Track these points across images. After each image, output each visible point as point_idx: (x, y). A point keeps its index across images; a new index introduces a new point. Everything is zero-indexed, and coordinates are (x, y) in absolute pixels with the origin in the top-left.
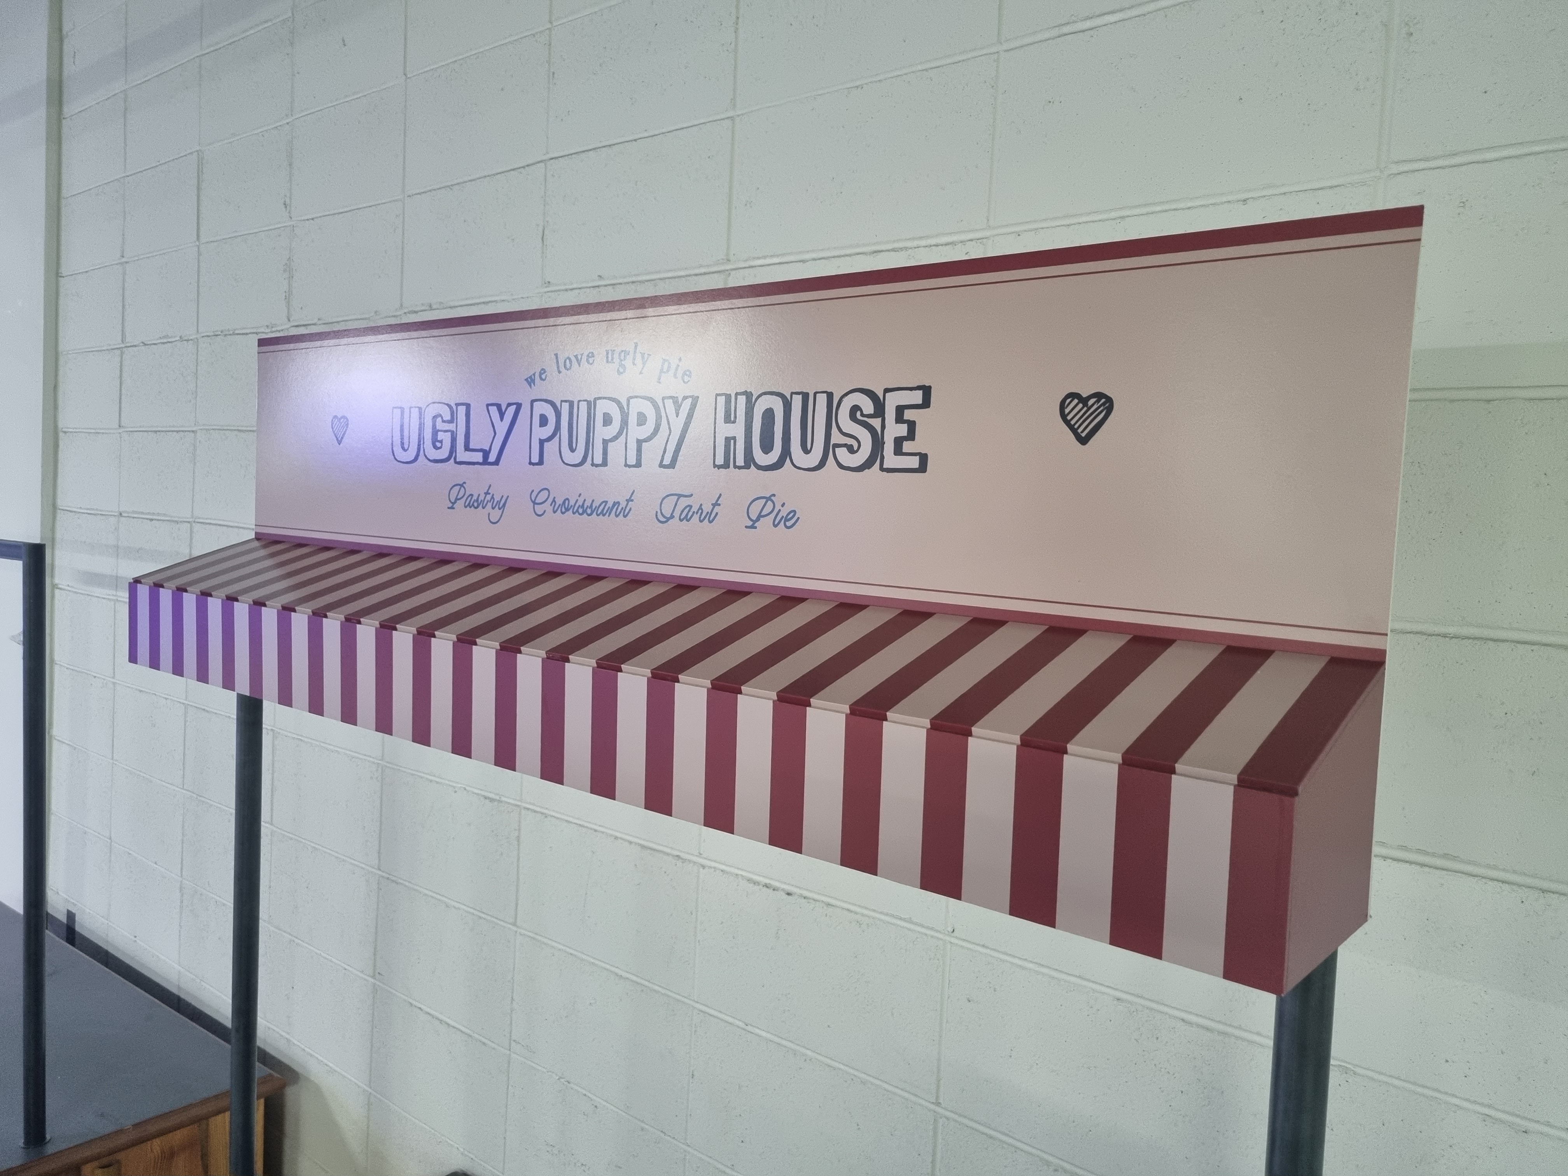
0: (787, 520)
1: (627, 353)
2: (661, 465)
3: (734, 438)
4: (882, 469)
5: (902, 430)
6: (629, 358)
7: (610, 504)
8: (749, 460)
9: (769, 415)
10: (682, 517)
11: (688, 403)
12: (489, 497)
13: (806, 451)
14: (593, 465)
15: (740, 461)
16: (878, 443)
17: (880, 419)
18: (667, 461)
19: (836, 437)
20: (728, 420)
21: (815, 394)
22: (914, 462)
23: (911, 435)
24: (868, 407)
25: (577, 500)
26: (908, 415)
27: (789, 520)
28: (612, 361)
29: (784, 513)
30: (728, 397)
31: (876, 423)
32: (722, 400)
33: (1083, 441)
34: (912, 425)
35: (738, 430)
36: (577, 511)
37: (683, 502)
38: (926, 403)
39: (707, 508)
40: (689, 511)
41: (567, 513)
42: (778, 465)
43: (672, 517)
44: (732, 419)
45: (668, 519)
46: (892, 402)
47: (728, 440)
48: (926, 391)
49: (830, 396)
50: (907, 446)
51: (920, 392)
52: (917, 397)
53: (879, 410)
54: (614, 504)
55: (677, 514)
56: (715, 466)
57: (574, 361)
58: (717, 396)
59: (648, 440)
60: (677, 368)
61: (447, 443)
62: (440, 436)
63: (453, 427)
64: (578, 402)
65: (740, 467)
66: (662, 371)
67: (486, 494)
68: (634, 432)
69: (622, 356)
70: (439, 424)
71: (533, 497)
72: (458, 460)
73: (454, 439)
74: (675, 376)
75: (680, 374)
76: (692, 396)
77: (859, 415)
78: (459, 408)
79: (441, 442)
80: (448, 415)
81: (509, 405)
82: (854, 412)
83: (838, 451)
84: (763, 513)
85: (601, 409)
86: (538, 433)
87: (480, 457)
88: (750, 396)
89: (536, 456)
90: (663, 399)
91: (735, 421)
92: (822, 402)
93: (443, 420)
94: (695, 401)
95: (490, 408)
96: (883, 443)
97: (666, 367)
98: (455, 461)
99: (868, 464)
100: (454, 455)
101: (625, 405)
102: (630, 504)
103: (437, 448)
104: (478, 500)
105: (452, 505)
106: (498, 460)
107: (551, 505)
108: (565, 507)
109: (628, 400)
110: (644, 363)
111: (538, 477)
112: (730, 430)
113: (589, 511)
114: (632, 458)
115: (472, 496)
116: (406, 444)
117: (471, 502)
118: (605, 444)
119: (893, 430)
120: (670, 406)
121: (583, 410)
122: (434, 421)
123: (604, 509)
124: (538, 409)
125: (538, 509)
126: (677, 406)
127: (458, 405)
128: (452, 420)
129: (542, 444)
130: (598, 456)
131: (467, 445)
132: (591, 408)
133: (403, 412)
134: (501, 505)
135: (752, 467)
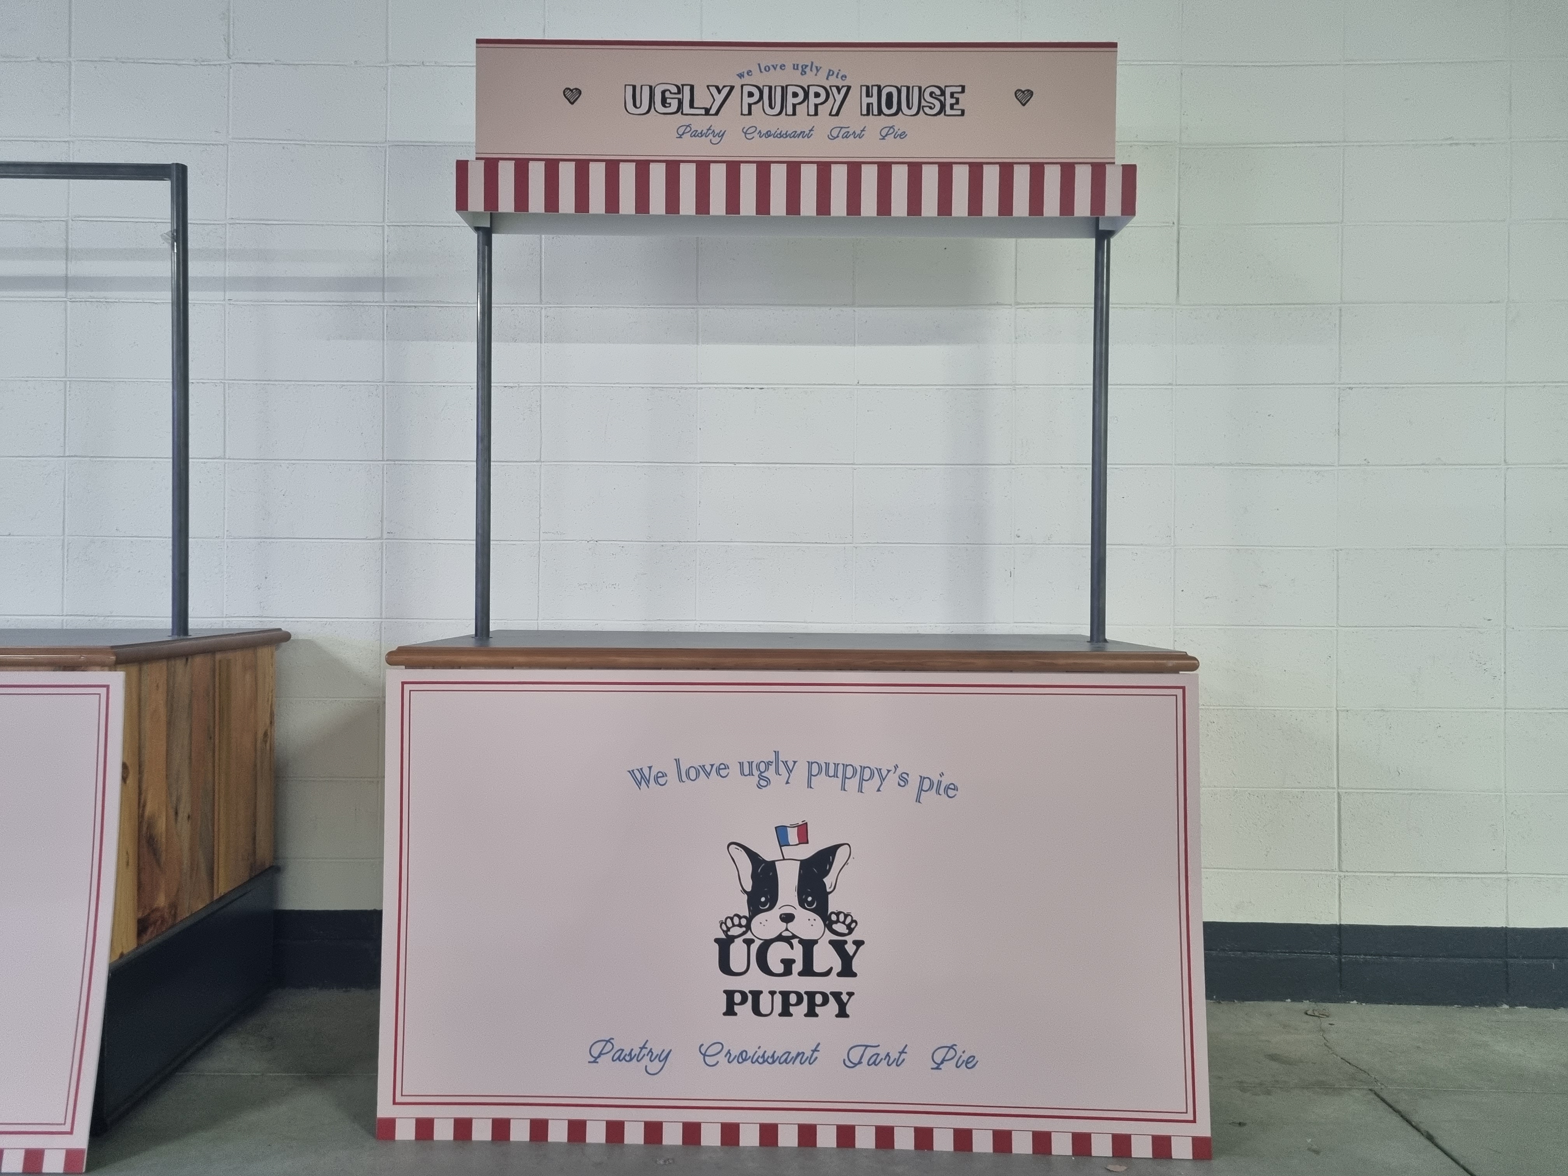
0: (901, 135)
1: (807, 66)
2: (830, 114)
3: (872, 104)
4: (945, 115)
5: (954, 101)
6: (809, 68)
7: (799, 132)
8: (880, 112)
9: (889, 95)
10: (844, 136)
11: (844, 89)
12: (710, 132)
13: (909, 107)
14: (786, 115)
15: (876, 112)
16: (943, 106)
18: (834, 112)
19: (923, 103)
20: (868, 95)
21: (913, 87)
23: (957, 102)
24: (938, 92)
25: (776, 131)
26: (955, 95)
27: (903, 135)
28: (797, 69)
29: (899, 133)
30: (868, 87)
31: (942, 98)
32: (864, 89)
33: (1024, 105)
34: (957, 100)
35: (874, 100)
36: (777, 136)
37: (843, 131)
38: (963, 91)
39: (858, 132)
40: (847, 135)
41: (769, 138)
42: (896, 114)
43: (838, 137)
45: (835, 138)
46: (948, 92)
47: (868, 105)
48: (963, 87)
49: (920, 88)
50: (955, 107)
51: (961, 88)
52: (960, 89)
53: (943, 93)
54: (801, 132)
55: (841, 135)
56: (861, 115)
57: (771, 68)
58: (861, 86)
59: (822, 104)
60: (838, 73)
61: (675, 104)
62: (668, 101)
63: (680, 96)
64: (775, 87)
65: (875, 115)
66: (829, 75)
67: (708, 130)
68: (813, 100)
69: (804, 67)
70: (667, 94)
71: (745, 130)
72: (684, 113)
73: (680, 103)
74: (837, 77)
75: (839, 76)
76: (847, 86)
77: (934, 95)
78: (685, 87)
79: (670, 104)
80: (675, 90)
81: (724, 87)
82: (931, 94)
83: (925, 108)
84: (889, 133)
85: (791, 90)
86: (747, 100)
87: (703, 112)
88: (879, 87)
89: (746, 111)
90: (830, 87)
91: (872, 96)
92: (916, 90)
93: (671, 93)
94: (849, 88)
95: (710, 87)
96: (945, 105)
97: (831, 73)
98: (682, 113)
99: (939, 113)
100: (681, 110)
101: (807, 89)
102: (812, 132)
103: (665, 106)
104: (701, 133)
105: (679, 136)
106: (717, 113)
107: (758, 134)
108: (768, 134)
109: (808, 87)
110: (818, 71)
111: (748, 121)
112: (869, 100)
113: (785, 136)
114: (812, 112)
115: (697, 131)
116: (638, 105)
117: (695, 134)
118: (794, 106)
119: (949, 101)
120: (834, 89)
121: (779, 90)
122: (663, 92)
123: (795, 135)
124: (746, 89)
125: (748, 136)
126: (839, 90)
127: (683, 85)
128: (679, 93)
129: (750, 105)
130: (790, 111)
131: (692, 106)
132: (784, 89)
133: (634, 87)
134: (720, 135)
135: (882, 115)
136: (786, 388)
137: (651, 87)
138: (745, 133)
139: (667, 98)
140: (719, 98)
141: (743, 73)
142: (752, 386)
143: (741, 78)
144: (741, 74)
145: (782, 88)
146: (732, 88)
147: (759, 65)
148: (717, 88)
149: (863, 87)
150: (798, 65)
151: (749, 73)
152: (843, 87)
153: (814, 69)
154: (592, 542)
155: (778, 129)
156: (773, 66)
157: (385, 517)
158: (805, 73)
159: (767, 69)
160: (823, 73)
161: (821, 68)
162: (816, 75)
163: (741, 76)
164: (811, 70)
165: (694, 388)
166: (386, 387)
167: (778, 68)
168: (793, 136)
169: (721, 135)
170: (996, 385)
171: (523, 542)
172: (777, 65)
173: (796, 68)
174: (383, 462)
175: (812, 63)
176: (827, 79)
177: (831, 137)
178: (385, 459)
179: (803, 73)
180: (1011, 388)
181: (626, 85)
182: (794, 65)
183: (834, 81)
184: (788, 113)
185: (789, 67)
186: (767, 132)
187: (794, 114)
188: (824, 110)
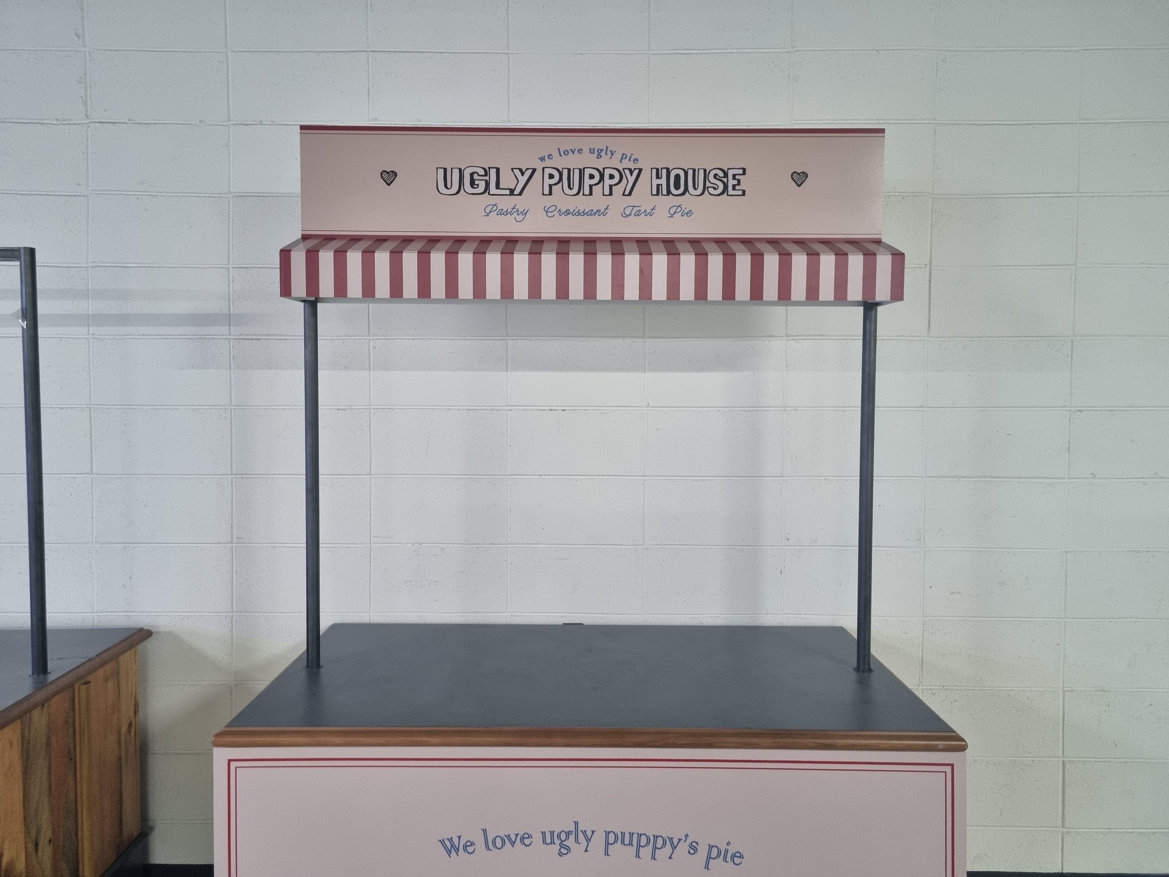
0: (687, 213)
1: (602, 150)
2: (623, 195)
3: (661, 185)
4: (728, 195)
5: (735, 182)
6: (604, 152)
7: (595, 211)
8: (669, 192)
9: (677, 177)
10: (636, 214)
11: (636, 172)
12: (515, 210)
13: (695, 189)
14: (584, 195)
15: (665, 192)
16: (726, 187)
17: (726, 179)
18: (627, 193)
19: (708, 184)
20: (658, 177)
21: (699, 169)
22: (741, 193)
23: (739, 183)
24: (721, 174)
25: (575, 210)
26: (737, 177)
27: (689, 213)
28: (594, 153)
29: (686, 211)
30: (657, 170)
31: (725, 180)
32: (654, 171)
33: (799, 186)
34: (739, 181)
35: (663, 181)
36: (575, 214)
37: (636, 209)
38: (744, 173)
39: (649, 211)
40: (639, 213)
41: (568, 215)
42: (683, 194)
43: (630, 215)
44: (660, 177)
45: (628, 216)
46: (731, 173)
47: (658, 186)
48: (744, 170)
49: (705, 170)
50: (737, 187)
52: (741, 171)
53: (726, 175)
54: (597, 211)
55: (633, 213)
56: (652, 195)
57: (570, 152)
58: (652, 168)
59: (616, 185)
60: (631, 157)
61: (482, 185)
62: (476, 182)
63: (487, 178)
64: (574, 169)
65: (664, 195)
66: (622, 158)
67: (513, 209)
68: (607, 182)
69: (600, 151)
70: (475, 176)
71: (546, 209)
72: (491, 193)
73: (487, 184)
74: (629, 160)
75: (632, 159)
76: (639, 169)
77: (717, 177)
78: (491, 169)
79: (478, 185)
80: (482, 172)
81: (527, 169)
82: (715, 176)
83: (709, 189)
84: (677, 212)
85: (587, 172)
86: (548, 182)
87: (508, 192)
88: (668, 169)
89: (547, 191)
90: (624, 169)
91: (661, 178)
92: (702, 172)
93: (478, 175)
94: (640, 170)
95: (514, 170)
96: (728, 186)
97: (624, 157)
98: (489, 194)
99: (722, 193)
100: (488, 191)
101: (602, 171)
102: (607, 211)
103: (474, 188)
104: (507, 211)
105: (486, 214)
106: (520, 194)
107: (558, 212)
108: (567, 213)
109: (604, 169)
110: (612, 155)
111: (548, 201)
112: (659, 181)
113: (582, 214)
114: (607, 192)
115: (503, 210)
116: (449, 186)
117: (501, 213)
118: (591, 187)
119: (731, 182)
120: (627, 171)
121: (577, 172)
122: (472, 175)
123: (591, 213)
124: (547, 171)
125: (549, 214)
126: (631, 172)
127: (489, 168)
128: (486, 175)
129: (550, 186)
130: (587, 191)
131: (498, 187)
132: (581, 172)
133: (445, 170)
134: (523, 214)
135: (671, 195)
136: (585, 410)
137: (460, 170)
138: (547, 212)
139: (475, 180)
140: (523, 180)
141: (544, 156)
142: (555, 408)
143: (542, 161)
144: (542, 157)
145: (580, 170)
146: (534, 170)
147: (559, 149)
148: (521, 170)
149: (653, 170)
150: (594, 149)
151: (550, 156)
152: (635, 169)
153: (609, 153)
154: (416, 545)
155: (576, 208)
156: (571, 150)
157: (234, 523)
158: (601, 156)
159: (566, 153)
160: (618, 156)
161: (615, 152)
162: (611, 158)
163: (542, 159)
164: (606, 154)
165: (504, 410)
166: (233, 410)
167: (576, 151)
168: (590, 214)
169: (525, 213)
170: (769, 407)
171: (356, 545)
172: (575, 149)
173: (592, 152)
174: (232, 476)
175: (607, 147)
176: (621, 162)
177: (624, 215)
178: (234, 474)
179: (599, 156)
180: (782, 410)
181: (437, 168)
182: (590, 149)
183: (627, 164)
184: (585, 194)
185: (586, 151)
186: (567, 211)
187: (591, 194)
188: (618, 190)
